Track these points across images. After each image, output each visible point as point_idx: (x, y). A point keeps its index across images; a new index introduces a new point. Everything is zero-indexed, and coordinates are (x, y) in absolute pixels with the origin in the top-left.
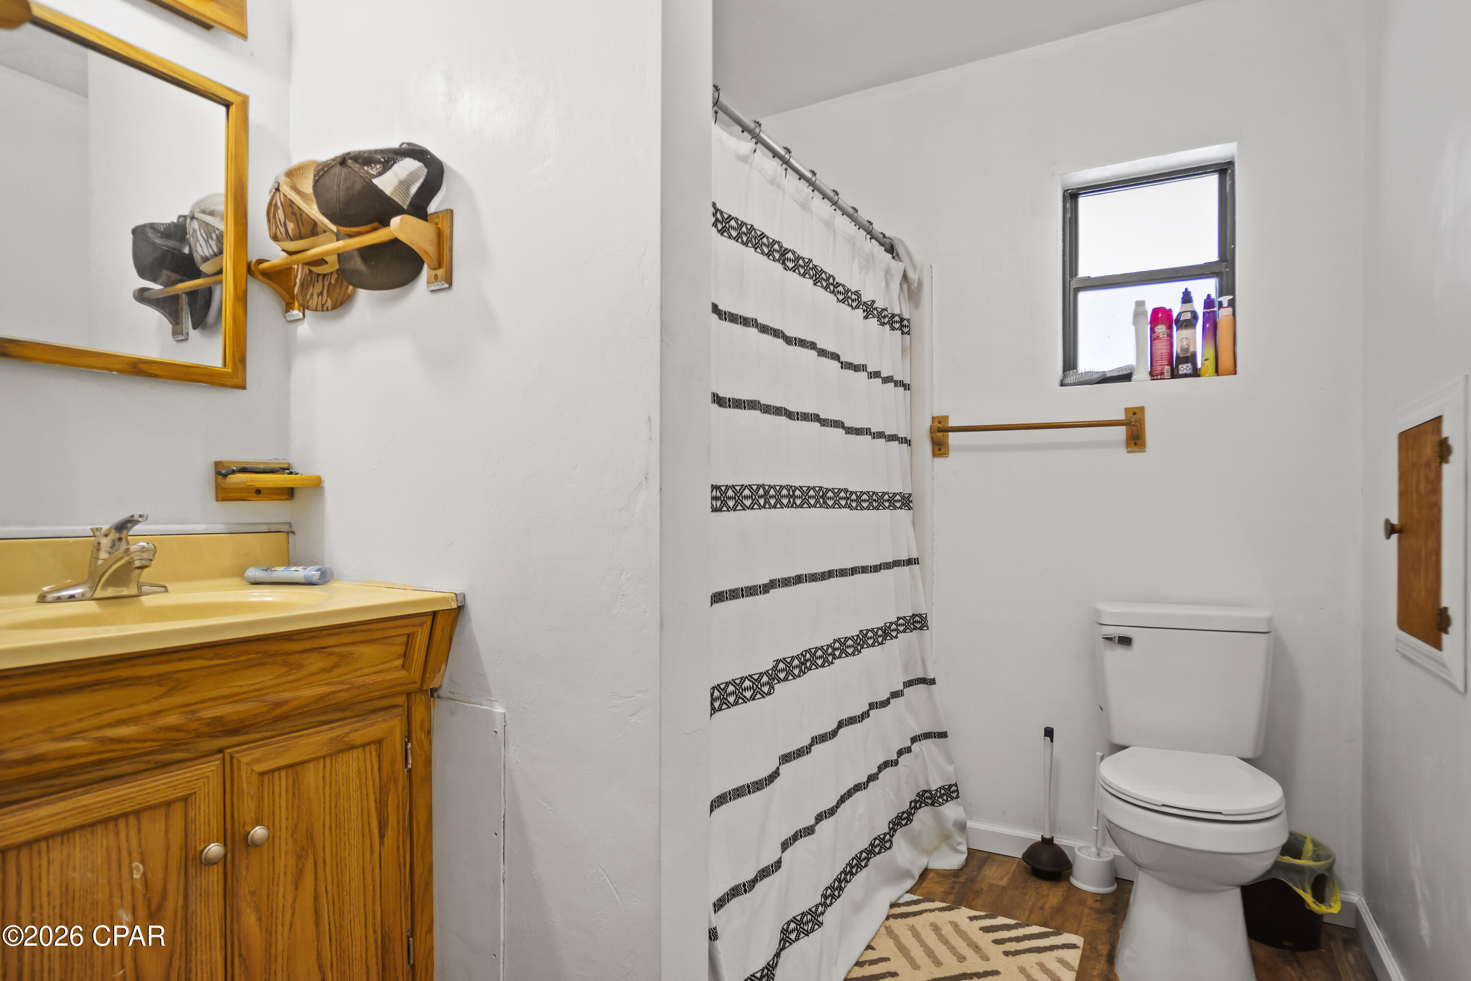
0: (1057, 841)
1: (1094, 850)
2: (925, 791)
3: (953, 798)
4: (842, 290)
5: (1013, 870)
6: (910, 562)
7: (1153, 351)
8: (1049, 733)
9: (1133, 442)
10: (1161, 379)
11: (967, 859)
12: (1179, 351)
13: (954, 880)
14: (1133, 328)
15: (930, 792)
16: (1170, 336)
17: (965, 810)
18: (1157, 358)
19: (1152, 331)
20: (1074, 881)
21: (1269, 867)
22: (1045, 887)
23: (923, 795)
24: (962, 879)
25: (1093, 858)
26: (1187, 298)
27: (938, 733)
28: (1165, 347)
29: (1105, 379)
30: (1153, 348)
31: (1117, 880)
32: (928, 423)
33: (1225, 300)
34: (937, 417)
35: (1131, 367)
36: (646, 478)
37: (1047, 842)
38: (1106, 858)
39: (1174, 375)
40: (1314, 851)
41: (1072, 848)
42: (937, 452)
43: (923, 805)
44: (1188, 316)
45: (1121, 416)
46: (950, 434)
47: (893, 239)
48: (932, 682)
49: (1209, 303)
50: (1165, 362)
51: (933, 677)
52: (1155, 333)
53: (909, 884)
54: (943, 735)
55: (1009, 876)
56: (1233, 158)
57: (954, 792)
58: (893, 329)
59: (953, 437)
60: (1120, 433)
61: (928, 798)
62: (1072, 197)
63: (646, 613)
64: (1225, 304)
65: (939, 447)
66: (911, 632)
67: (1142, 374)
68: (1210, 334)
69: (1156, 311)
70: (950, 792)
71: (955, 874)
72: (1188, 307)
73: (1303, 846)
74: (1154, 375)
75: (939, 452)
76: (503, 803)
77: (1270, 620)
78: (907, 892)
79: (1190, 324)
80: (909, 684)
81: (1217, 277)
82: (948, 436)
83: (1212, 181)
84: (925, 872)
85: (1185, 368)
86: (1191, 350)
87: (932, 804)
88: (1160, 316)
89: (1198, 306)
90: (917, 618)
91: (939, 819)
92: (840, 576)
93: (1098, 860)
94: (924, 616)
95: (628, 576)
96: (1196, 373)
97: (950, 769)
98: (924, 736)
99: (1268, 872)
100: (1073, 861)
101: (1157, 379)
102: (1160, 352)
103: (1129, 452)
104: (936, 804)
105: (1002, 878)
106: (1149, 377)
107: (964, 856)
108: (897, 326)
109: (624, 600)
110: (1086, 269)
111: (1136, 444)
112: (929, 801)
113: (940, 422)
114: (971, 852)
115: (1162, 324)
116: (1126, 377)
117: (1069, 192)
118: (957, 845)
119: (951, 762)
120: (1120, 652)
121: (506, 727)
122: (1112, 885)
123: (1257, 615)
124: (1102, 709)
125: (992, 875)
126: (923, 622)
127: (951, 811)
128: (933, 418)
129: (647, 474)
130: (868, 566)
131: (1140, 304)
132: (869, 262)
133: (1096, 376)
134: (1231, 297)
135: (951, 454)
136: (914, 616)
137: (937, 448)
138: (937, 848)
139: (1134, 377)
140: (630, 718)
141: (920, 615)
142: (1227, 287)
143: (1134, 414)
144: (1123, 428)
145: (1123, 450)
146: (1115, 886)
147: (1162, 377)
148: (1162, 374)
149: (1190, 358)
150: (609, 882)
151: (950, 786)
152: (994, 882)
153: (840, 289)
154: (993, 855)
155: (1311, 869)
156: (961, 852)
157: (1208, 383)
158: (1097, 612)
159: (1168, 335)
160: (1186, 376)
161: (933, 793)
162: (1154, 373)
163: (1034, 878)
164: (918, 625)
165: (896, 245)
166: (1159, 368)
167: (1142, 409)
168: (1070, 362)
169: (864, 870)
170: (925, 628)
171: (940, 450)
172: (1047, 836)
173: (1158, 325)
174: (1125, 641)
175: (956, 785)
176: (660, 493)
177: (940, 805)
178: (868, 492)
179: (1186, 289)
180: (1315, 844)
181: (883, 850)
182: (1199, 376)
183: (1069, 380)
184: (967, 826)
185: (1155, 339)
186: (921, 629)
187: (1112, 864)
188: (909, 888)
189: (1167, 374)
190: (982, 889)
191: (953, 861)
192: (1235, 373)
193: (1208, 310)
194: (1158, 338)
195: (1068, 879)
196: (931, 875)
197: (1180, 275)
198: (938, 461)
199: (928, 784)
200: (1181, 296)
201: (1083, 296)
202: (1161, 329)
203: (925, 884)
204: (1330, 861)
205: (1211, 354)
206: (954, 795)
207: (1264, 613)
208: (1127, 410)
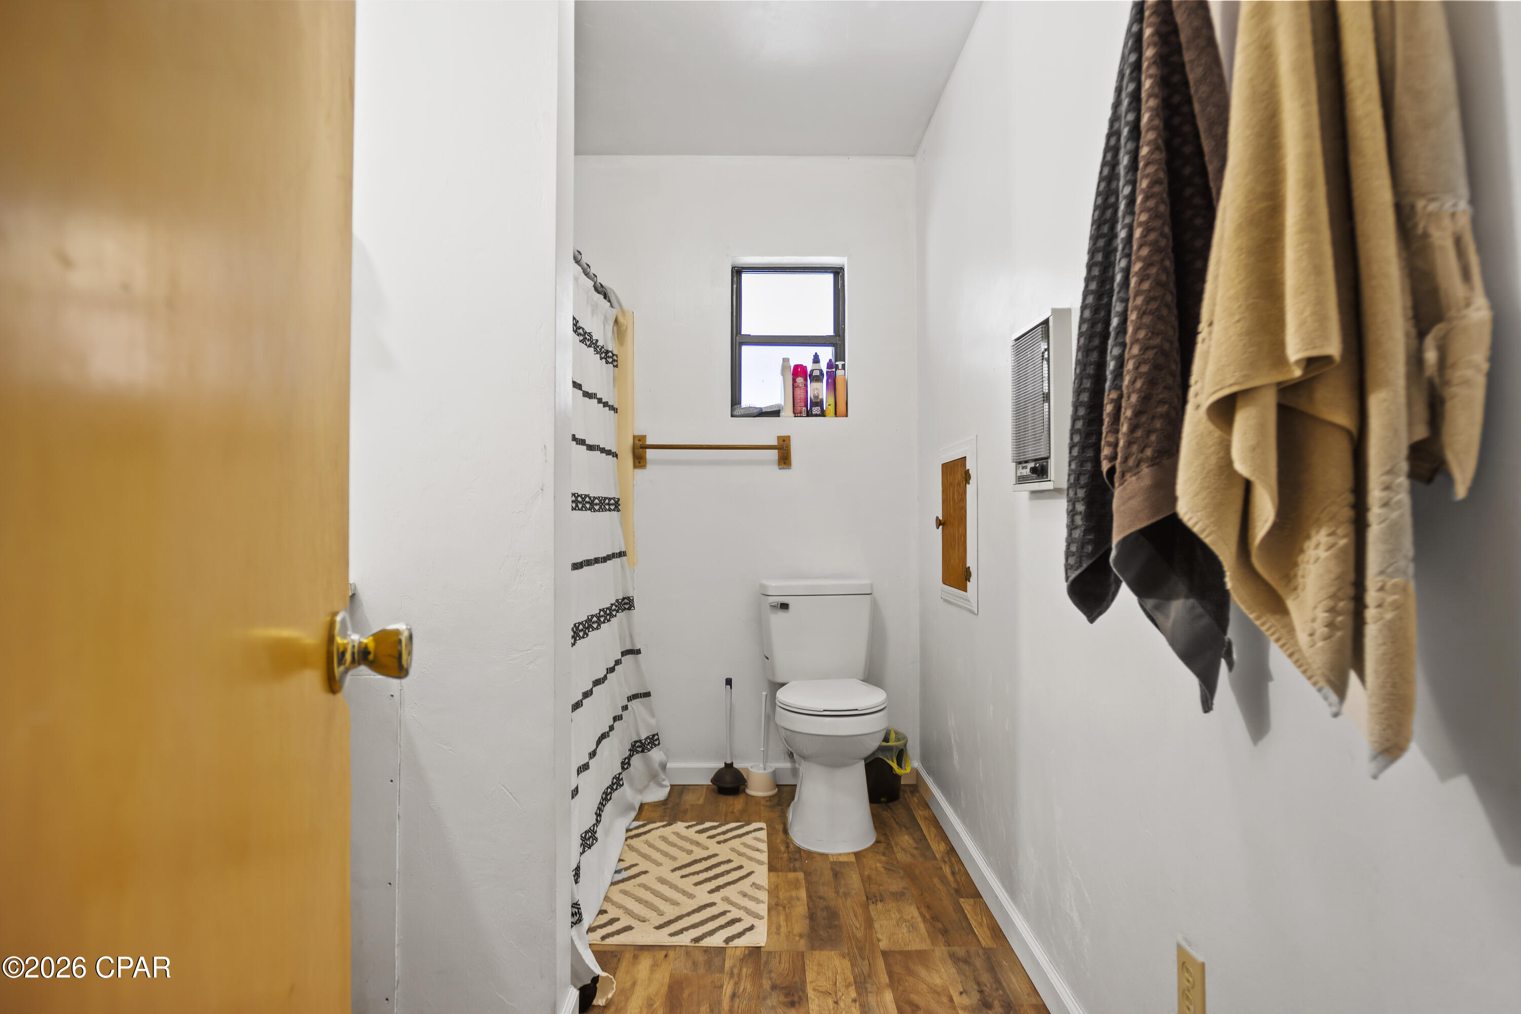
0: (735, 766)
1: (762, 766)
2: (636, 742)
3: (655, 745)
4: (582, 332)
5: (704, 793)
6: (621, 554)
7: (795, 396)
8: (729, 682)
9: (783, 461)
10: (800, 416)
11: (670, 793)
12: (812, 397)
13: (664, 807)
14: (781, 378)
15: (640, 741)
16: (806, 386)
17: (665, 754)
18: (797, 401)
19: (794, 381)
20: (749, 792)
21: (876, 749)
22: (730, 799)
23: (635, 745)
24: (670, 805)
25: (762, 771)
26: (816, 360)
27: (643, 693)
28: (802, 394)
29: (762, 414)
30: (795, 394)
31: (778, 786)
32: (630, 441)
33: (840, 364)
34: (638, 436)
35: (779, 406)
36: (542, 489)
37: (729, 766)
38: (770, 770)
39: (809, 414)
40: (896, 737)
41: (747, 769)
42: (637, 464)
43: (635, 753)
44: (817, 373)
45: (774, 442)
46: (647, 450)
47: (606, 288)
48: (638, 652)
49: (830, 365)
50: (803, 404)
51: (638, 648)
52: (796, 382)
53: (633, 814)
54: (647, 695)
55: (703, 797)
56: (844, 266)
57: (656, 740)
58: (607, 362)
59: (650, 453)
60: (775, 453)
61: (639, 747)
62: (737, 272)
63: (542, 587)
64: (840, 367)
65: (639, 460)
66: (623, 612)
67: (788, 412)
68: (831, 387)
69: (796, 367)
70: (653, 741)
71: (664, 803)
72: (816, 366)
73: (890, 736)
74: (797, 414)
75: (639, 465)
76: (399, 754)
77: (872, 585)
78: (634, 821)
79: (818, 379)
80: (624, 653)
81: (834, 346)
82: (646, 452)
83: (830, 277)
84: (642, 806)
85: (816, 410)
86: (820, 397)
87: (643, 751)
88: (799, 371)
89: (823, 366)
90: (626, 601)
91: (648, 763)
92: (587, 566)
93: (765, 772)
94: (632, 598)
95: (526, 561)
96: (823, 414)
97: (653, 721)
98: (633, 697)
99: (874, 753)
100: (748, 778)
101: (798, 416)
102: (799, 397)
103: (780, 469)
104: (646, 751)
105: (698, 799)
106: (793, 415)
107: (668, 789)
108: (610, 360)
109: (522, 579)
110: (747, 329)
111: (785, 463)
112: (640, 749)
113: (639, 440)
114: (672, 786)
115: (800, 377)
116: (775, 413)
117: (736, 269)
118: (663, 781)
119: (653, 716)
120: (782, 615)
121: (402, 691)
122: (775, 789)
123: (861, 582)
124: (768, 658)
125: (690, 799)
126: (631, 603)
127: (656, 755)
128: (634, 437)
129: (543, 487)
130: (599, 558)
131: (786, 360)
132: (595, 308)
133: (755, 411)
134: (844, 363)
135: (648, 466)
136: (624, 599)
137: (637, 461)
138: (646, 787)
139: (782, 414)
140: (527, 666)
141: (628, 598)
142: (840, 355)
143: (784, 441)
144: (776, 451)
145: (776, 467)
146: (777, 790)
147: (801, 415)
148: (801, 413)
149: (818, 403)
150: (509, 794)
151: (654, 736)
152: (694, 803)
153: (581, 331)
154: (686, 786)
155: (897, 747)
156: (665, 786)
157: (830, 422)
158: (763, 586)
159: (804, 385)
160: (816, 415)
161: (643, 741)
162: (795, 411)
163: (720, 796)
164: (627, 607)
165: (609, 294)
166: (799, 408)
167: (789, 437)
168: (736, 399)
169: (610, 802)
170: (633, 608)
171: (640, 462)
172: (729, 762)
173: (798, 377)
174: (784, 606)
175: (657, 734)
176: (554, 500)
177: (649, 751)
178: (599, 497)
179: (816, 353)
180: (896, 733)
181: (619, 787)
182: (824, 416)
183: (736, 413)
184: (667, 767)
185: (796, 387)
186: (629, 609)
187: (775, 774)
188: (633, 817)
189: (804, 414)
190: (687, 809)
191: (658, 794)
192: (847, 416)
193: (830, 370)
194: (798, 387)
195: (744, 791)
196: (646, 807)
197: (811, 342)
198: (639, 472)
199: (638, 734)
200: (813, 358)
201: (745, 349)
202: (800, 380)
203: (643, 814)
204: (906, 740)
205: (832, 401)
206: (657, 743)
207: (866, 581)
208: (779, 438)
